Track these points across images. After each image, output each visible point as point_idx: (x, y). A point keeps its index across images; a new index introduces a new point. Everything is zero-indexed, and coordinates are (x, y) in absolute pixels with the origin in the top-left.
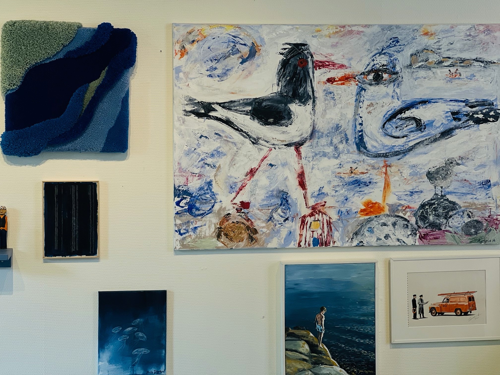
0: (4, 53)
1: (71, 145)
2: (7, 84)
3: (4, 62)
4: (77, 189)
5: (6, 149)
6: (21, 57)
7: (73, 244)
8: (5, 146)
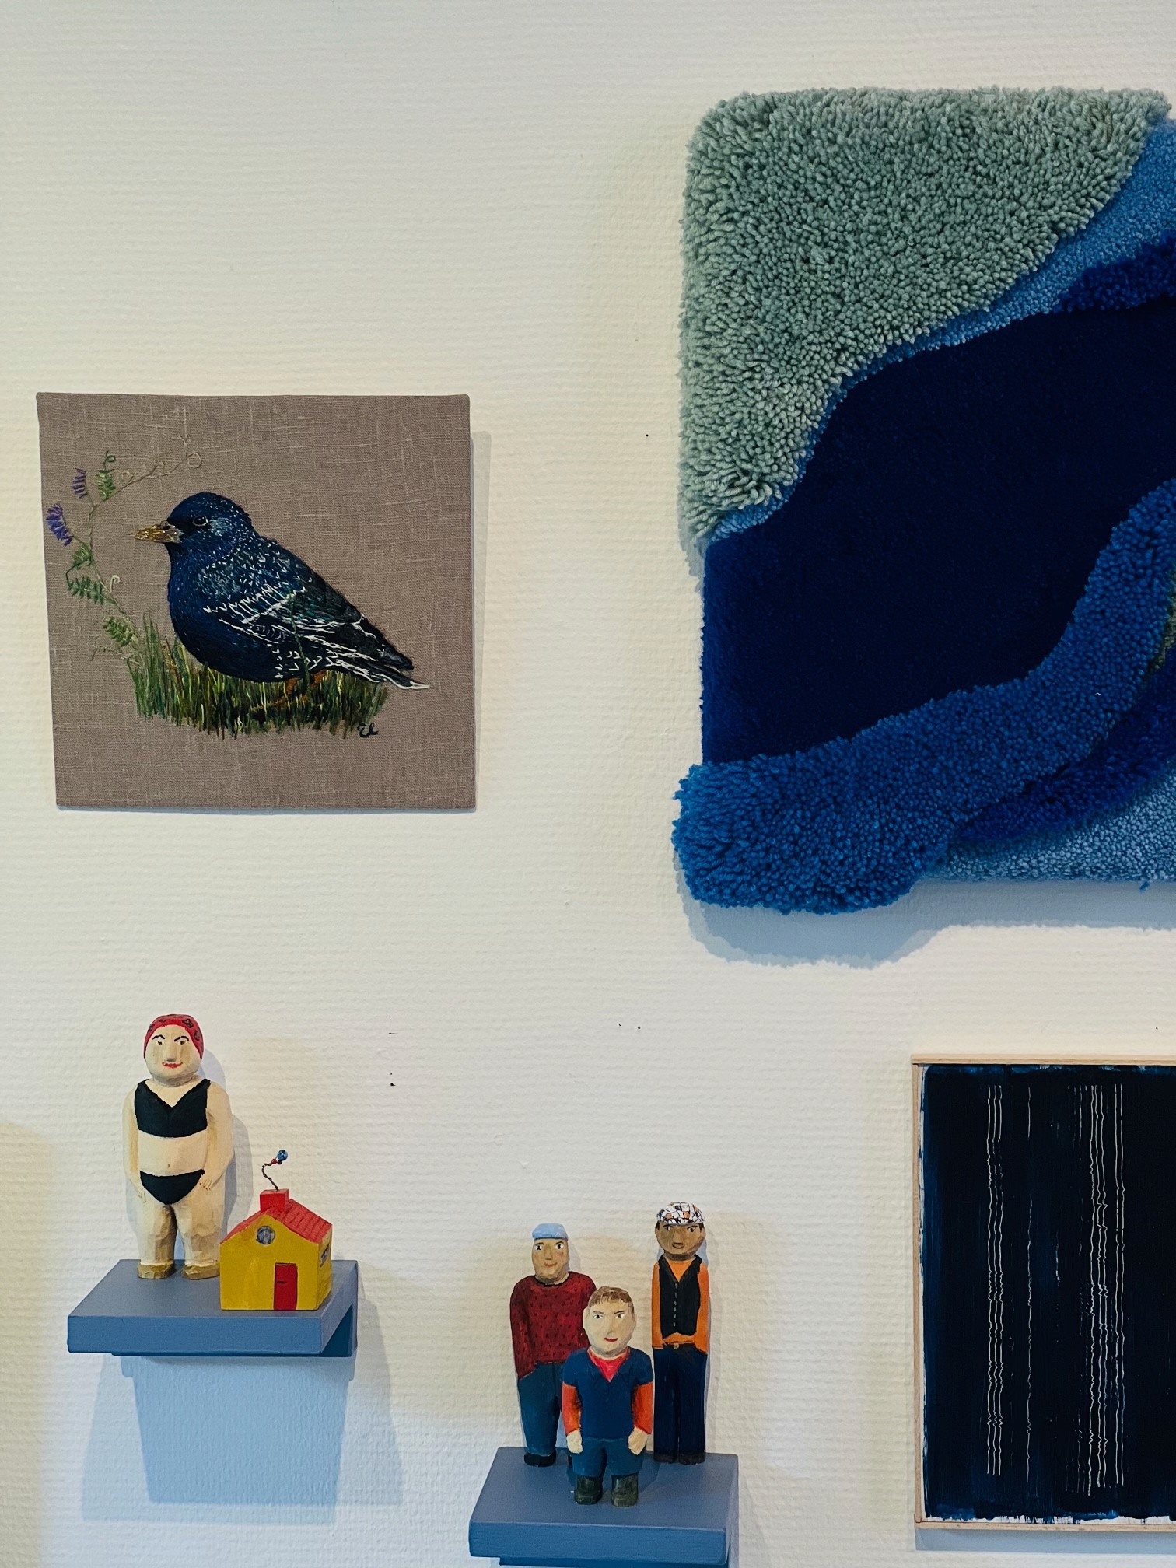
0: (702, 291)
1: (1092, 845)
2: (719, 480)
3: (705, 347)
4: (1119, 1108)
5: (709, 870)
6: (807, 315)
7: (1095, 1444)
8: (703, 852)
